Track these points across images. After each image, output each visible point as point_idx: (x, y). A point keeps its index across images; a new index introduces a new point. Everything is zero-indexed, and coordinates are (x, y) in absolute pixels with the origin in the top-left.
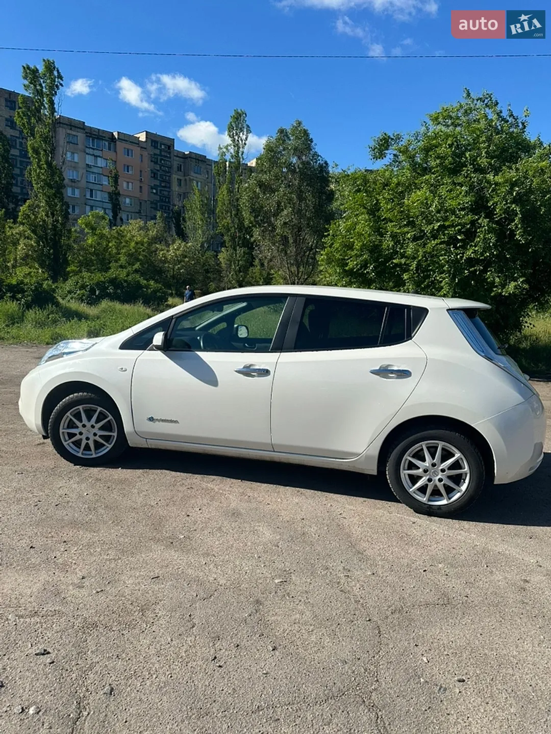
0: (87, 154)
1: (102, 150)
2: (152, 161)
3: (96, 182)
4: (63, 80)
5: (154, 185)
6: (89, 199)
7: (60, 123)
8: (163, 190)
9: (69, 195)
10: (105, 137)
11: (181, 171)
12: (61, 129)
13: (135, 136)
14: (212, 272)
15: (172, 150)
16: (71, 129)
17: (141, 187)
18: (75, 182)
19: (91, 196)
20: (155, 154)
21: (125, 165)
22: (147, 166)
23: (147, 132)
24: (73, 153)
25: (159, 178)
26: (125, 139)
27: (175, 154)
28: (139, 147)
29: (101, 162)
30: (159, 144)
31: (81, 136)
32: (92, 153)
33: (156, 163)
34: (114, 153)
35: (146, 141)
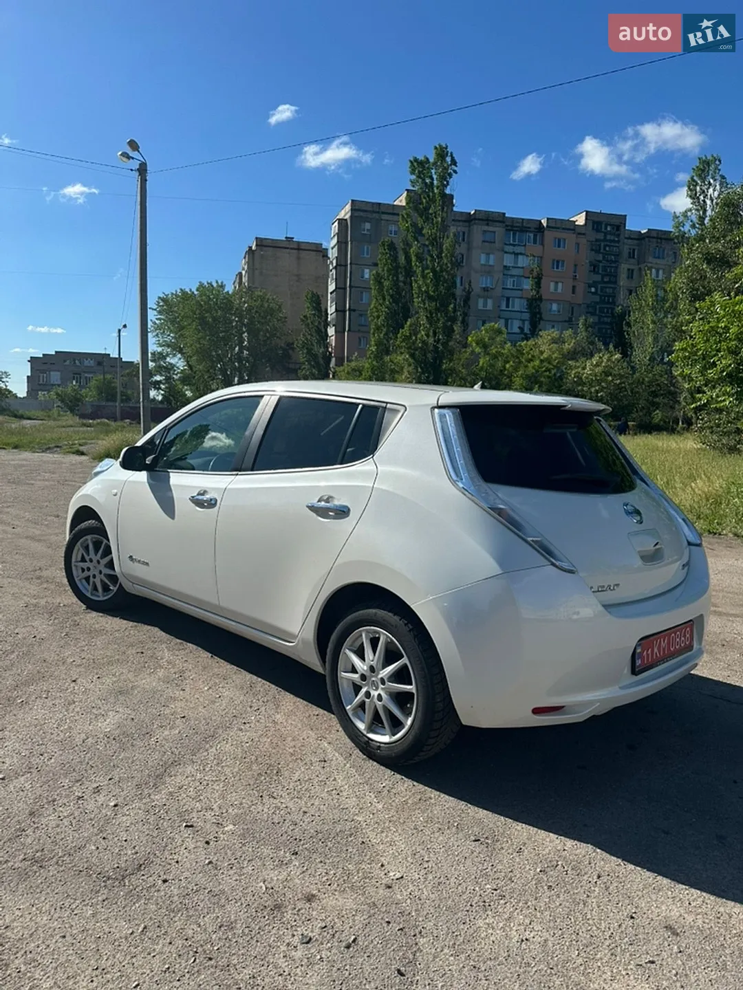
0: (506, 252)
1: (525, 246)
2: (592, 250)
3: (515, 288)
4: (456, 166)
5: (594, 281)
6: (505, 310)
7: (475, 219)
8: (606, 288)
9: (480, 308)
10: (529, 228)
11: (634, 257)
12: (475, 226)
13: (571, 219)
14: (662, 395)
15: (622, 230)
16: (488, 225)
17: (574, 287)
18: (488, 291)
19: (507, 306)
20: (597, 240)
21: (554, 260)
22: (586, 256)
23: (587, 212)
24: (488, 254)
25: (600, 272)
26: (557, 226)
27: (626, 236)
28: (574, 233)
29: (523, 261)
30: (603, 226)
31: (499, 230)
32: (511, 251)
33: (598, 251)
34: (541, 247)
35: (586, 224)
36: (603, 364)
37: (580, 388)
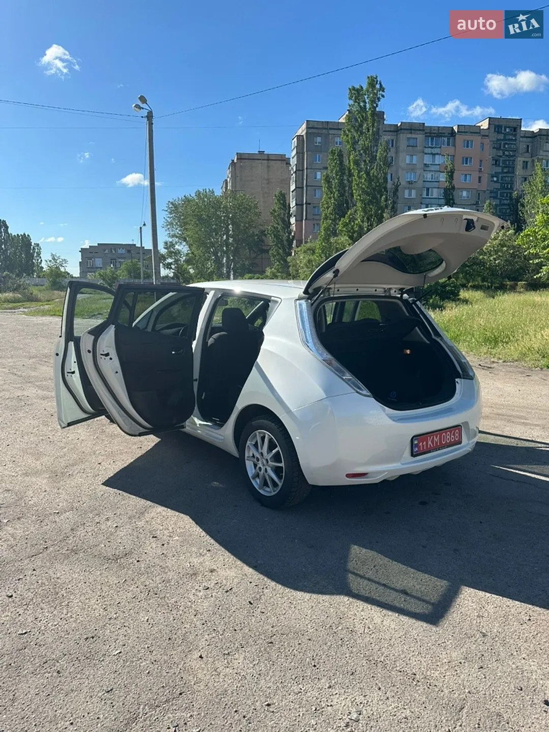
0: (426, 154)
1: (440, 147)
2: (494, 148)
3: (433, 180)
4: (384, 92)
5: (495, 172)
6: (426, 198)
7: (401, 129)
8: (505, 177)
9: (406, 197)
10: (444, 133)
11: (528, 152)
12: (401, 135)
13: (477, 125)
15: (518, 131)
16: (411, 133)
17: (480, 178)
18: (412, 183)
19: (428, 195)
20: (498, 140)
21: (463, 158)
22: (489, 153)
23: (490, 118)
24: (412, 156)
25: (501, 165)
26: (466, 131)
27: (522, 135)
28: (480, 135)
29: (439, 160)
30: (503, 129)
31: (420, 137)
32: (430, 152)
33: (498, 149)
34: (453, 148)
35: (489, 128)
36: (499, 238)
37: (481, 257)
